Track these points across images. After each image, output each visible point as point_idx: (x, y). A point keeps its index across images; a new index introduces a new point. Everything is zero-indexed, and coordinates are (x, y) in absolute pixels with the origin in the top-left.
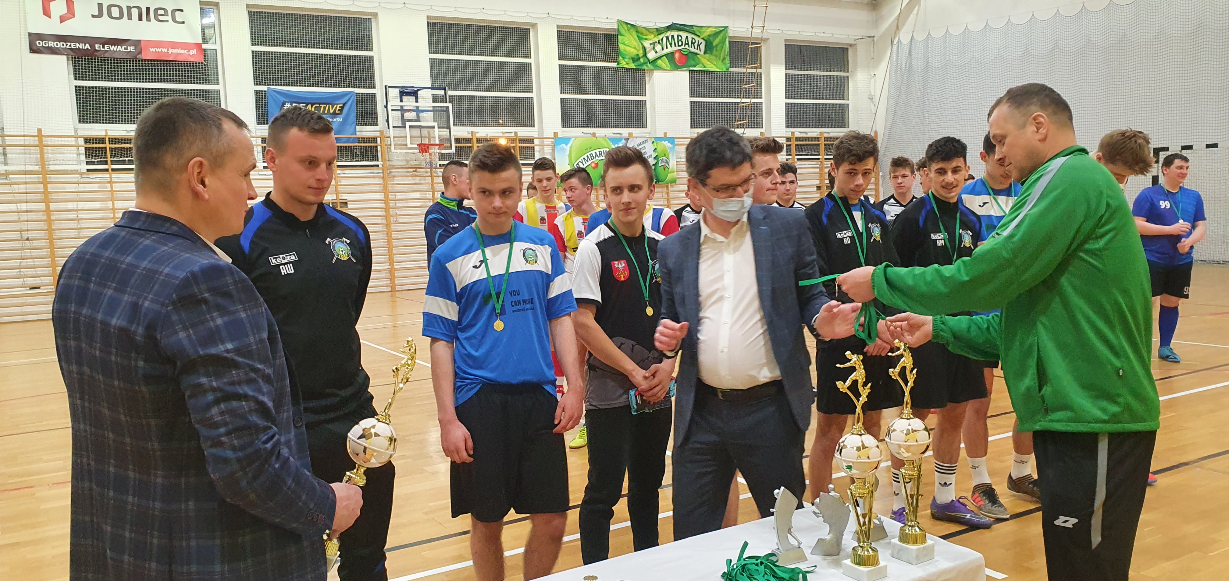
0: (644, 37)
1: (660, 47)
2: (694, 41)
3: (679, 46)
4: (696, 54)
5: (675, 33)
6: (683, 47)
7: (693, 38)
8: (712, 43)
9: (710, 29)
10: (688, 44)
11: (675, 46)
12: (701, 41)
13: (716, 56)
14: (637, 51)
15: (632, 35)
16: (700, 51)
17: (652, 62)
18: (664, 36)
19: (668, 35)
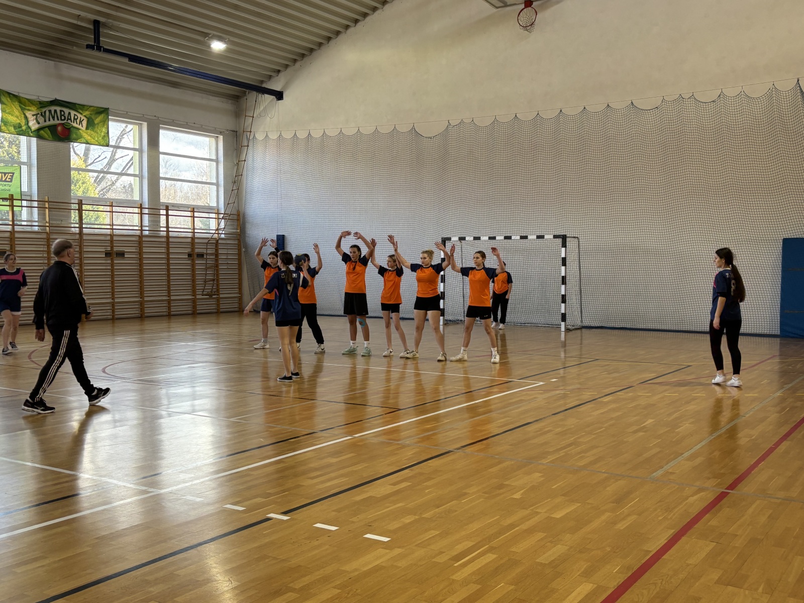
0: (27, 108)
1: (43, 119)
2: (76, 117)
3: (61, 120)
5: (58, 109)
6: (65, 121)
7: (75, 115)
8: (93, 121)
9: (92, 108)
10: (71, 119)
11: (58, 120)
12: (83, 118)
13: (97, 133)
14: (19, 120)
15: (13, 105)
16: (82, 126)
17: (34, 131)
18: (47, 109)
19: (51, 109)
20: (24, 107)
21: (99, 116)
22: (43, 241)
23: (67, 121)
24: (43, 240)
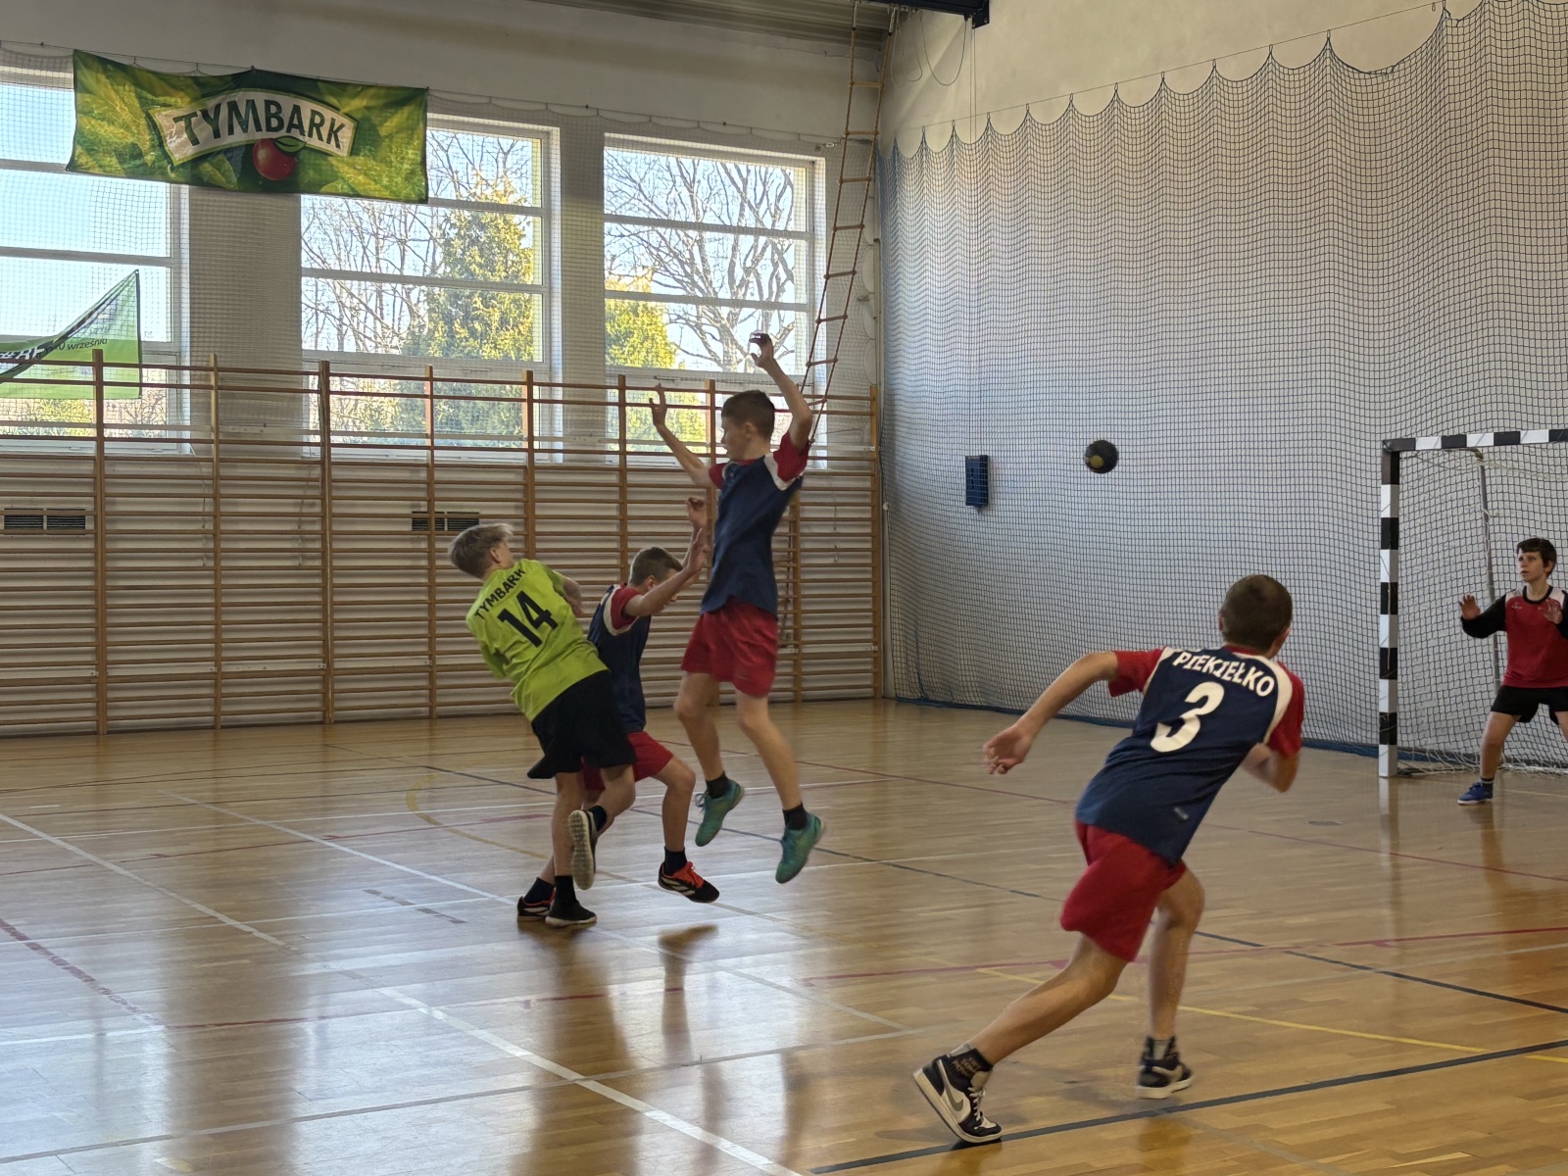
0: (161, 99)
1: (210, 129)
2: (317, 120)
3: (269, 129)
4: (325, 154)
5: (260, 97)
6: (283, 132)
7: (314, 113)
8: (373, 128)
9: (372, 91)
10: (300, 127)
11: (258, 128)
12: (340, 120)
13: (390, 164)
14: (133, 135)
15: (117, 92)
16: (338, 146)
17: (183, 165)
18: (223, 100)
19: (236, 99)
20: (150, 96)
21: (396, 113)
22: (200, 486)
23: (289, 131)
24: (200, 482)
